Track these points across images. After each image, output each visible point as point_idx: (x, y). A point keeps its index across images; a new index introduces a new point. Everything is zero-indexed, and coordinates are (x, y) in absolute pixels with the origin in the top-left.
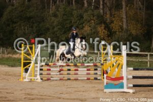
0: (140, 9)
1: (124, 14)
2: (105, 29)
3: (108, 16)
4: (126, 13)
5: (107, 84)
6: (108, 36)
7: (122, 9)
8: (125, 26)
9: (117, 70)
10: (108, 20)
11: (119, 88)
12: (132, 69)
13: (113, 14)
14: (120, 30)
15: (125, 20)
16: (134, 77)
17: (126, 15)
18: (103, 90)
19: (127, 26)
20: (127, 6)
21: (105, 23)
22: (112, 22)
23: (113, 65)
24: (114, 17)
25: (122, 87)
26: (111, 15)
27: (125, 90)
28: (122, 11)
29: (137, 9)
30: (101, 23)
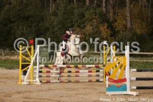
0: (145, 7)
1: (128, 13)
2: (108, 28)
3: (111, 14)
4: (130, 11)
5: (109, 86)
7: (126, 7)
8: (129, 25)
9: (119, 71)
10: (111, 18)
11: (122, 91)
12: (135, 70)
13: (117, 12)
14: (124, 29)
15: (128, 19)
16: (138, 79)
17: (130, 13)
18: (105, 93)
19: (132, 25)
20: (131, 3)
21: (108, 22)
22: (115, 21)
23: (116, 66)
24: (117, 16)
25: (125, 89)
26: (114, 13)
27: (128, 92)
28: (126, 9)
29: (142, 7)
30: (103, 22)
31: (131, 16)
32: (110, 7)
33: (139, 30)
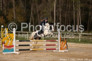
0: (23, 8)
1: (14, 11)
2: (3, 19)
3: (5, 11)
4: (15, 10)
5: (4, 49)
6: (6, 23)
7: (13, 8)
8: (15, 18)
9: (10, 41)
10: (5, 14)
11: (11, 52)
12: (18, 41)
13: (8, 10)
14: (12, 20)
15: (14, 14)
16: (20, 45)
17: (15, 11)
18: (2, 53)
19: (16, 17)
20: (15, 6)
21: (3, 15)
22: (8, 15)
23: (8, 39)
24: (9, 12)
25: (13, 51)
27: (15, 52)
28: (13, 9)
29: (21, 8)
30: (1, 15)
31: (16, 12)
32: (5, 8)
33: (20, 20)
